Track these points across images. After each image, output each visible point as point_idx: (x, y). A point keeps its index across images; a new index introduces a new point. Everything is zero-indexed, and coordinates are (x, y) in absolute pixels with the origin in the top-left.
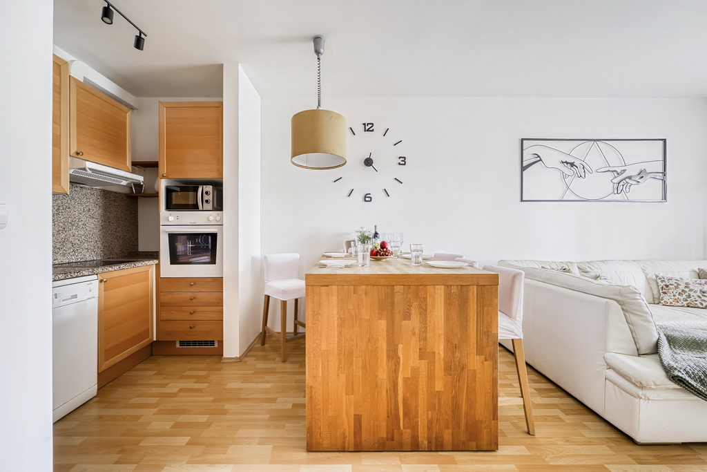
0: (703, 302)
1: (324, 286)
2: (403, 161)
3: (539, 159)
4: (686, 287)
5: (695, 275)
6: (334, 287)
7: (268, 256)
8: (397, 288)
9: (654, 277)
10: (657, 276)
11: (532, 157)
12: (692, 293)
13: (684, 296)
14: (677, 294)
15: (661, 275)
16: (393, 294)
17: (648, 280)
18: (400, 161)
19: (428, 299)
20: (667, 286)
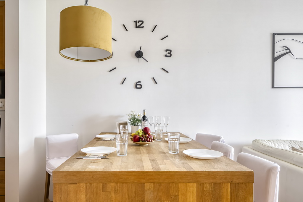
1: (72, 183)
2: (169, 53)
3: (288, 51)
6: (82, 184)
7: (49, 137)
8: (148, 186)
11: (283, 49)
16: (143, 192)
18: (166, 53)
19: (180, 197)
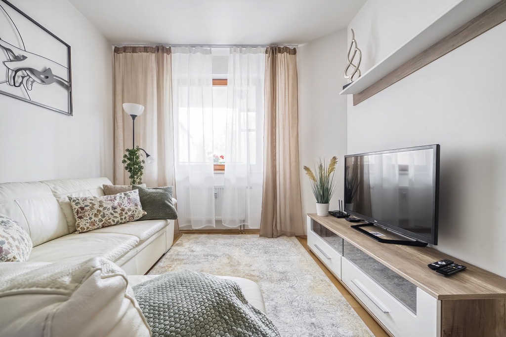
0: (115, 219)
4: (100, 206)
5: (100, 192)
9: (67, 200)
10: (70, 199)
12: (106, 212)
13: (100, 217)
14: (93, 216)
15: (74, 196)
17: (61, 205)
20: (82, 208)
